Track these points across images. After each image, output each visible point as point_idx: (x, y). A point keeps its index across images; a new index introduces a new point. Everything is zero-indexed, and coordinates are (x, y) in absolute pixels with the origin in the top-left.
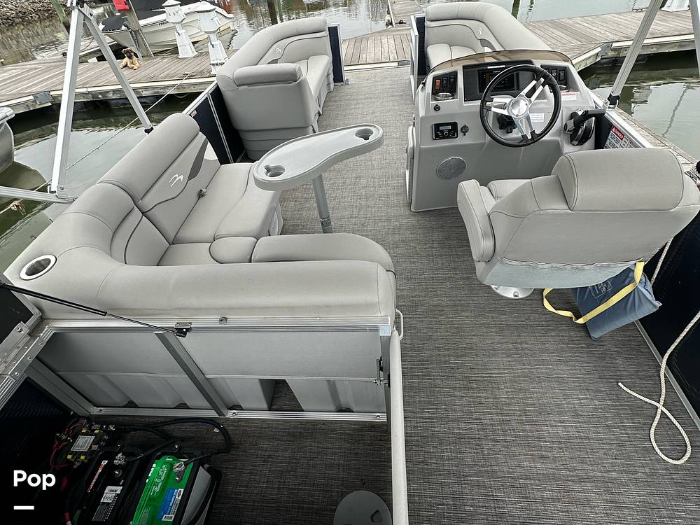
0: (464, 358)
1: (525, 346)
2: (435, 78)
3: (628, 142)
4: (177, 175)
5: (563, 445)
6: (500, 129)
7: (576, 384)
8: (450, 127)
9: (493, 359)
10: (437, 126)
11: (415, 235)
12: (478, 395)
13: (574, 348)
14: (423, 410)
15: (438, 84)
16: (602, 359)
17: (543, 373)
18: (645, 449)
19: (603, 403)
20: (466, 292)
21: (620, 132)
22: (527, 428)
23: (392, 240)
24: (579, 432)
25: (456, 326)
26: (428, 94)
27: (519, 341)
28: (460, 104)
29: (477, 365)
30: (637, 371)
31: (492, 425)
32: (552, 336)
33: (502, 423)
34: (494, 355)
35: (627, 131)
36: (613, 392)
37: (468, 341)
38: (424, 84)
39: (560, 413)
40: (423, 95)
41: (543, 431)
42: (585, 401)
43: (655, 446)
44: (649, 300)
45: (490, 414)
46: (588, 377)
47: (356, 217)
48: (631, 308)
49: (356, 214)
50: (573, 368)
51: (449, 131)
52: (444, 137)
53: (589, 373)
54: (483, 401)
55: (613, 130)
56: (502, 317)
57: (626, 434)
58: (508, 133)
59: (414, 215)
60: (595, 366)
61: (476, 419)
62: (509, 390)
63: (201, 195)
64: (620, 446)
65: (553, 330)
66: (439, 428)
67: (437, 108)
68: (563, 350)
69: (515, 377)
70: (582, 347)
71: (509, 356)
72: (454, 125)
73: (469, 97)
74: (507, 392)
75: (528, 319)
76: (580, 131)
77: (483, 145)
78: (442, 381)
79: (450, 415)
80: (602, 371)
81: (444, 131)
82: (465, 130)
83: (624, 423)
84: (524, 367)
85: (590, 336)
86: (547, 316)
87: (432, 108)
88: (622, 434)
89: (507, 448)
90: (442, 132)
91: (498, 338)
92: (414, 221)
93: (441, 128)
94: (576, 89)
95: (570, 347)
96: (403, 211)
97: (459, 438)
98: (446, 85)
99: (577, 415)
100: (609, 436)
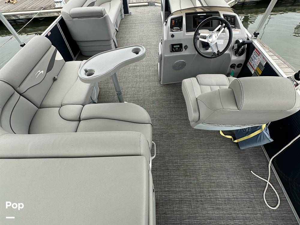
0: (184, 160)
1: (211, 153)
2: (172, 19)
3: (262, 57)
4: (39, 71)
5: (226, 202)
6: (203, 47)
7: (233, 172)
8: (179, 46)
9: (197, 160)
10: (173, 45)
11: (162, 97)
12: (190, 179)
13: (233, 154)
14: (165, 187)
15: (173, 23)
16: (244, 159)
17: (218, 167)
18: (261, 202)
19: (244, 181)
20: (185, 126)
21: (258, 52)
22: (211, 194)
23: (151, 100)
24: (233, 195)
25: (181, 144)
26: (168, 27)
27: (208, 151)
28: (184, 34)
29: (190, 164)
30: (259, 165)
31: (196, 193)
32: (223, 148)
33: (200, 192)
34: (197, 159)
35: (262, 52)
36: (248, 175)
37: (186, 151)
38: (166, 22)
39: (226, 187)
40: (166, 28)
41: (218, 196)
42: (236, 180)
43: (265, 201)
44: (268, 138)
45: (195, 188)
46: (238, 168)
47: (134, 87)
48: (259, 140)
49: (134, 86)
50: (232, 164)
51: (178, 48)
52: (176, 51)
53: (238, 166)
54: (192, 181)
55: (255, 50)
56: (201, 139)
57: (253, 195)
58: (206, 50)
59: (162, 86)
60: (241, 163)
61: (189, 191)
62: (204, 176)
63: (55, 80)
64: (251, 202)
65: (224, 145)
66: (172, 196)
67: (173, 36)
68: (227, 155)
69: (206, 169)
70: (236, 154)
71: (204, 158)
72: (181, 45)
73: (188, 30)
74: (203, 177)
75: (213, 140)
76: (240, 50)
77: (195, 55)
78: (174, 172)
79: (177, 189)
80: (244, 165)
81: (176, 48)
82: (186, 47)
83: (253, 190)
84: (210, 164)
85: (239, 148)
86: (221, 138)
87: (170, 36)
88: (252, 195)
89: (202, 205)
90: (175, 48)
91: (199, 150)
92: (162, 89)
93: (175, 46)
94: (239, 28)
95: (231, 154)
96: (157, 84)
97: (181, 201)
98: (177, 23)
99: (233, 187)
100: (246, 196)
